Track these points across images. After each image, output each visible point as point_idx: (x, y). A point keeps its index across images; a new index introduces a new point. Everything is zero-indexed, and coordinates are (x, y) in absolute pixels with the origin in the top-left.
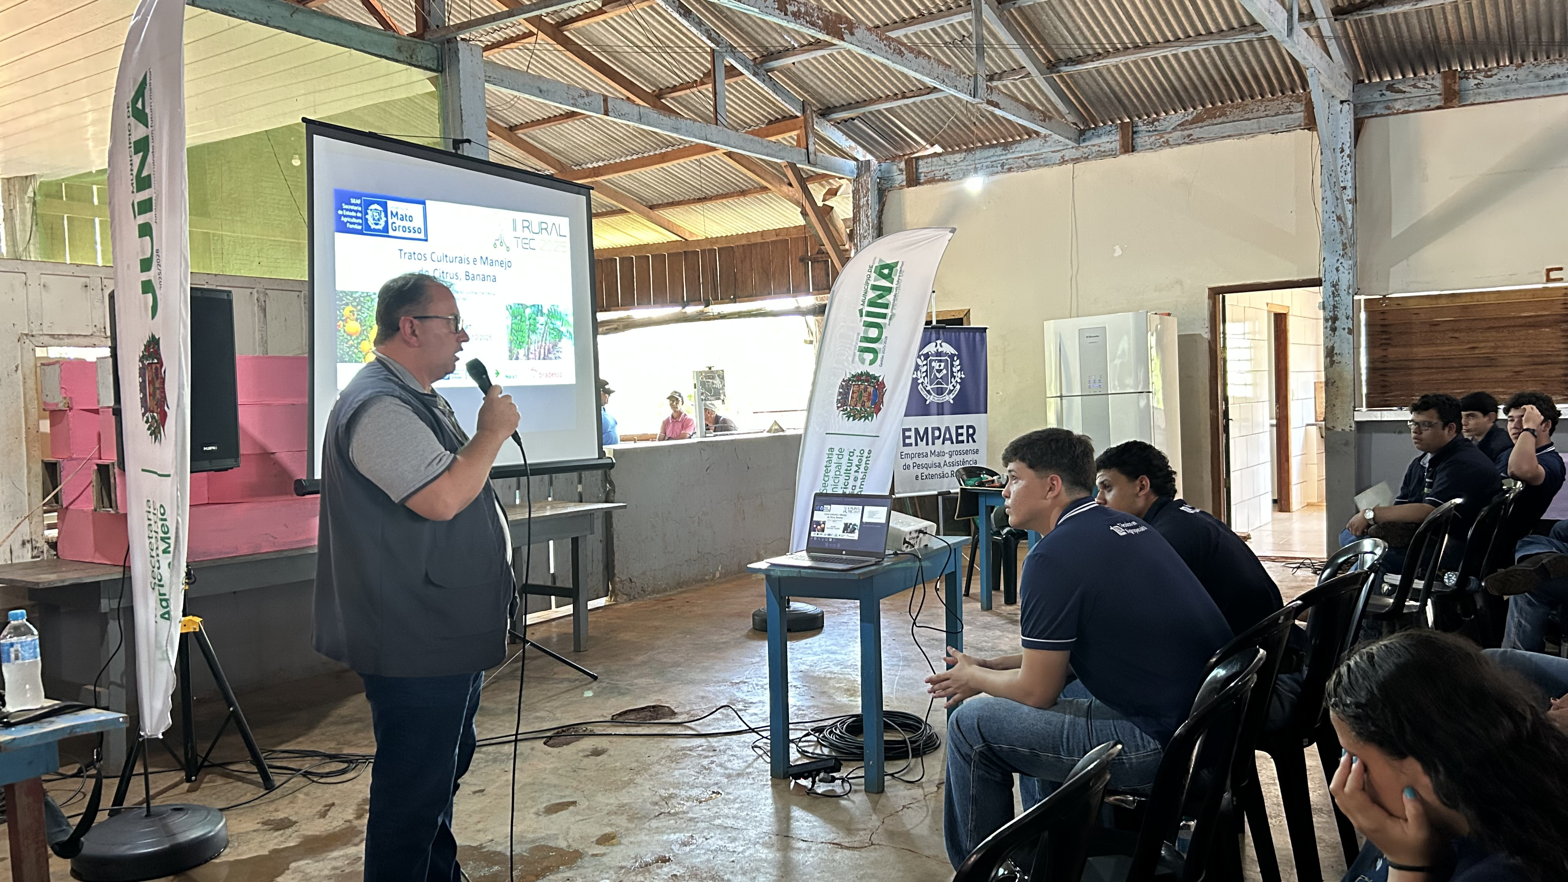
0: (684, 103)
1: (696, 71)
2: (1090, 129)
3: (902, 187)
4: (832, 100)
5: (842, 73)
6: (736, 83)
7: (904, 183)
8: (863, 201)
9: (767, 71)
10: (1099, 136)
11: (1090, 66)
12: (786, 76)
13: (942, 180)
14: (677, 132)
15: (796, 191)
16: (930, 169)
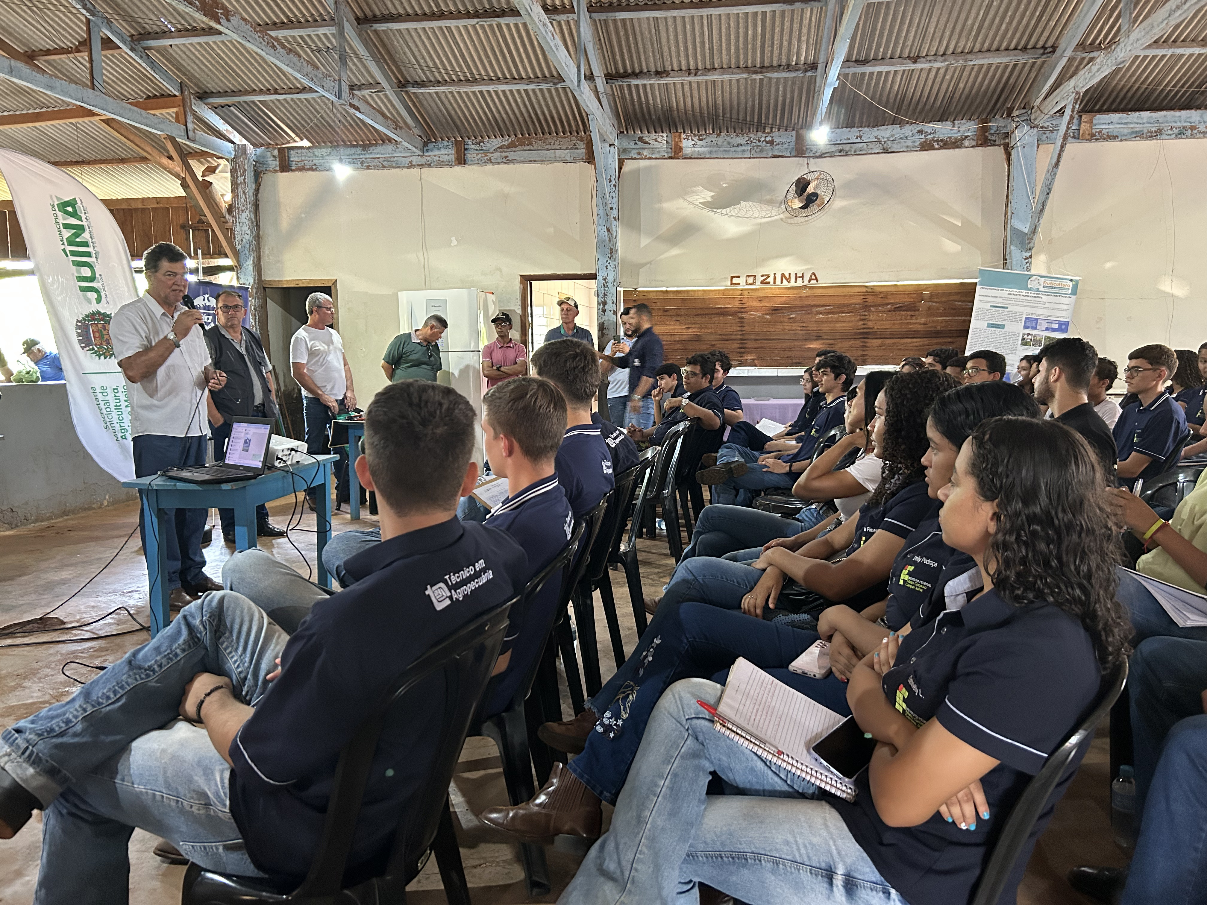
0: (59, 67)
1: (70, 38)
2: (432, 142)
3: (275, 171)
4: (209, 85)
5: (218, 62)
6: (113, 55)
7: (278, 168)
8: (240, 180)
9: (145, 49)
10: (439, 149)
11: (432, 90)
12: (163, 56)
13: (311, 169)
14: (51, 90)
15: (177, 166)
16: (300, 159)
